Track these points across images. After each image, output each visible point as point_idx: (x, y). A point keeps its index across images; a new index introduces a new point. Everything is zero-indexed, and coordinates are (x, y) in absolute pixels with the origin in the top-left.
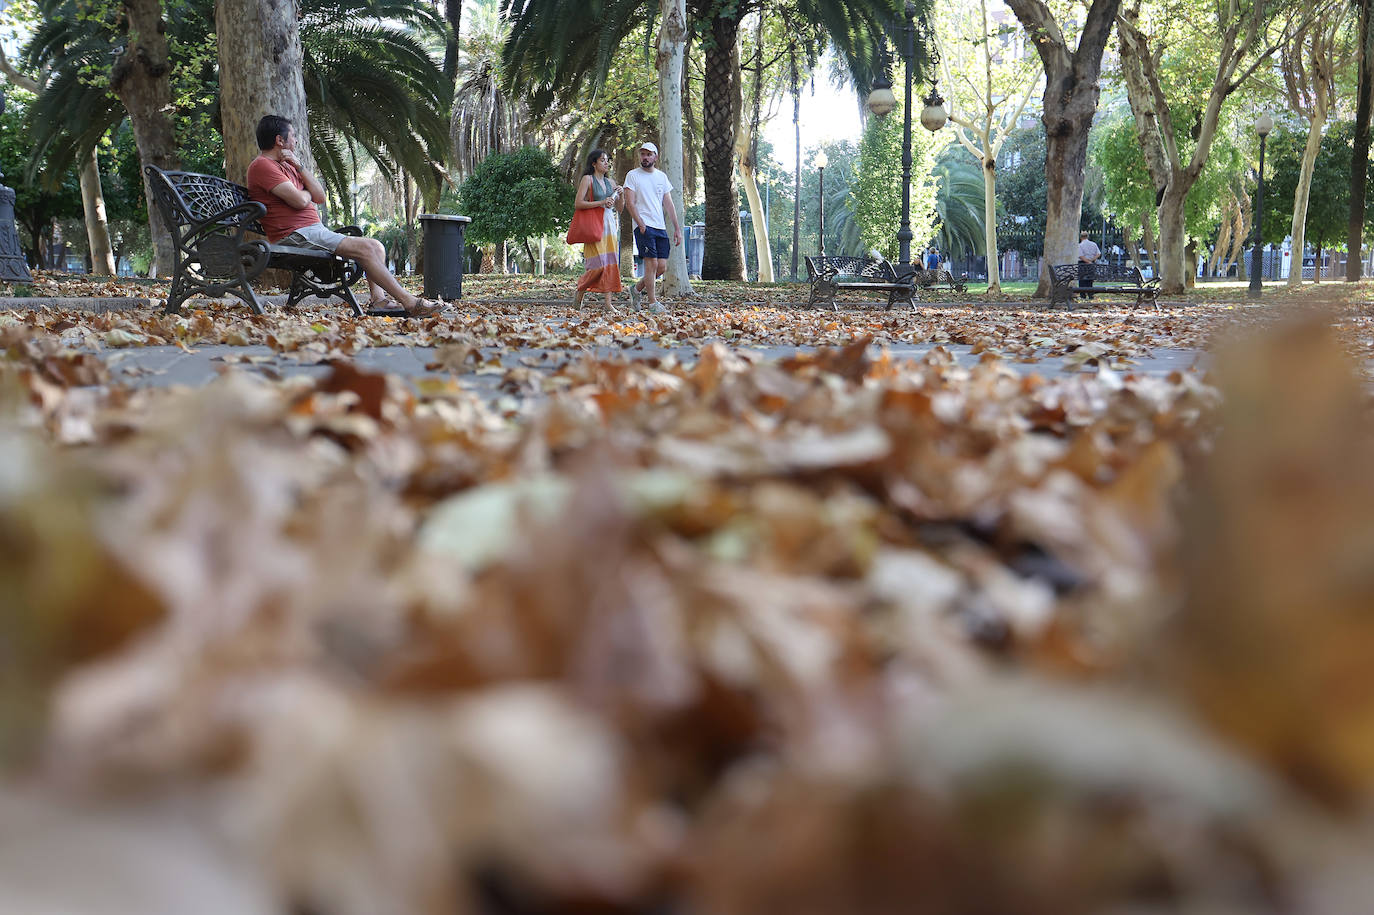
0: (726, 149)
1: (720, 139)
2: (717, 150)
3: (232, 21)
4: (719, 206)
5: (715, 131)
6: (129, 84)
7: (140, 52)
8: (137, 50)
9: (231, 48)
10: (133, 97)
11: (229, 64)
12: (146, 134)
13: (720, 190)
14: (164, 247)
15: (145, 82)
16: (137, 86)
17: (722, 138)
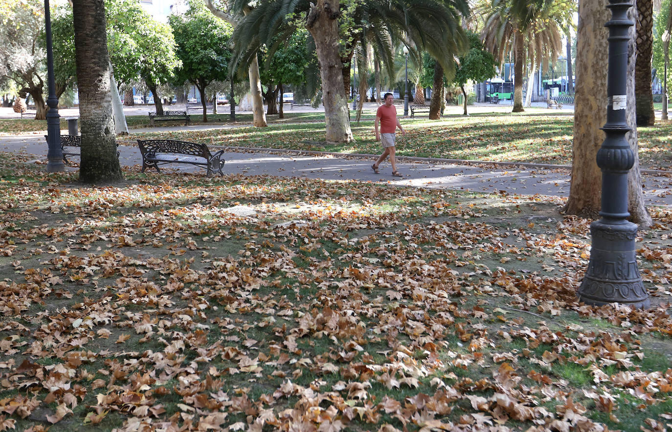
0: (649, 42)
1: (645, 37)
2: (643, 44)
3: (599, 37)
4: (643, 78)
5: (641, 31)
6: (317, 25)
7: (326, 6)
8: (324, 5)
9: (596, 55)
10: (319, 32)
11: (593, 66)
12: (325, 53)
13: (644, 68)
14: (333, 120)
15: (326, 23)
16: (322, 25)
17: (647, 36)
